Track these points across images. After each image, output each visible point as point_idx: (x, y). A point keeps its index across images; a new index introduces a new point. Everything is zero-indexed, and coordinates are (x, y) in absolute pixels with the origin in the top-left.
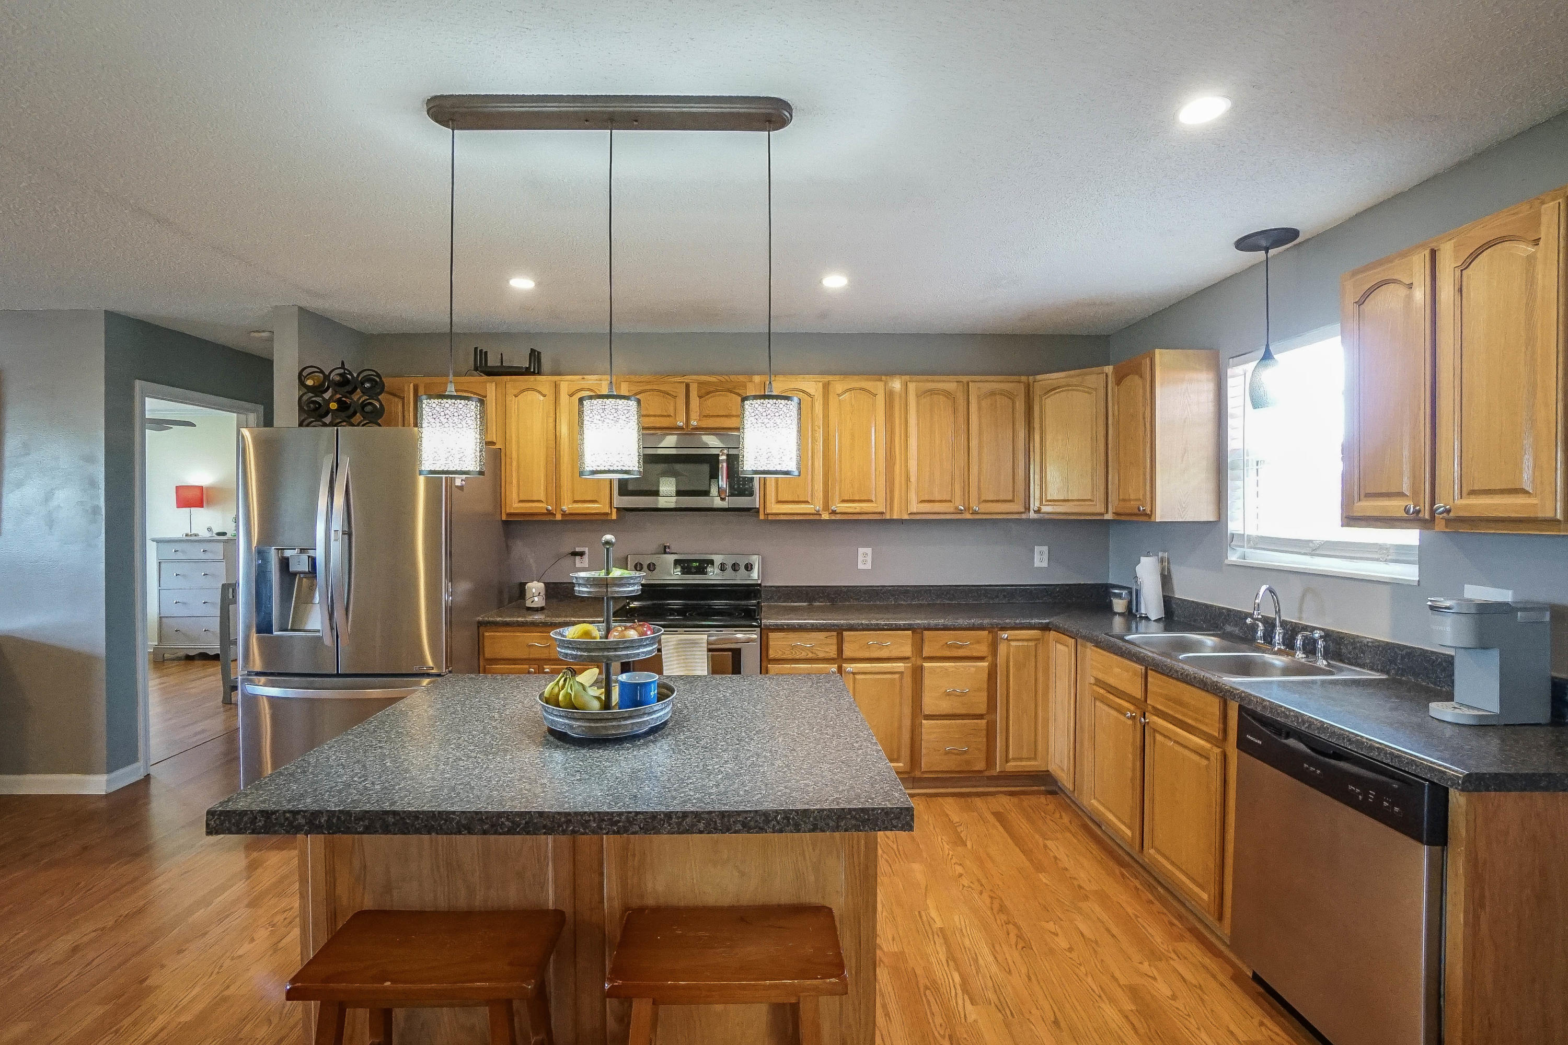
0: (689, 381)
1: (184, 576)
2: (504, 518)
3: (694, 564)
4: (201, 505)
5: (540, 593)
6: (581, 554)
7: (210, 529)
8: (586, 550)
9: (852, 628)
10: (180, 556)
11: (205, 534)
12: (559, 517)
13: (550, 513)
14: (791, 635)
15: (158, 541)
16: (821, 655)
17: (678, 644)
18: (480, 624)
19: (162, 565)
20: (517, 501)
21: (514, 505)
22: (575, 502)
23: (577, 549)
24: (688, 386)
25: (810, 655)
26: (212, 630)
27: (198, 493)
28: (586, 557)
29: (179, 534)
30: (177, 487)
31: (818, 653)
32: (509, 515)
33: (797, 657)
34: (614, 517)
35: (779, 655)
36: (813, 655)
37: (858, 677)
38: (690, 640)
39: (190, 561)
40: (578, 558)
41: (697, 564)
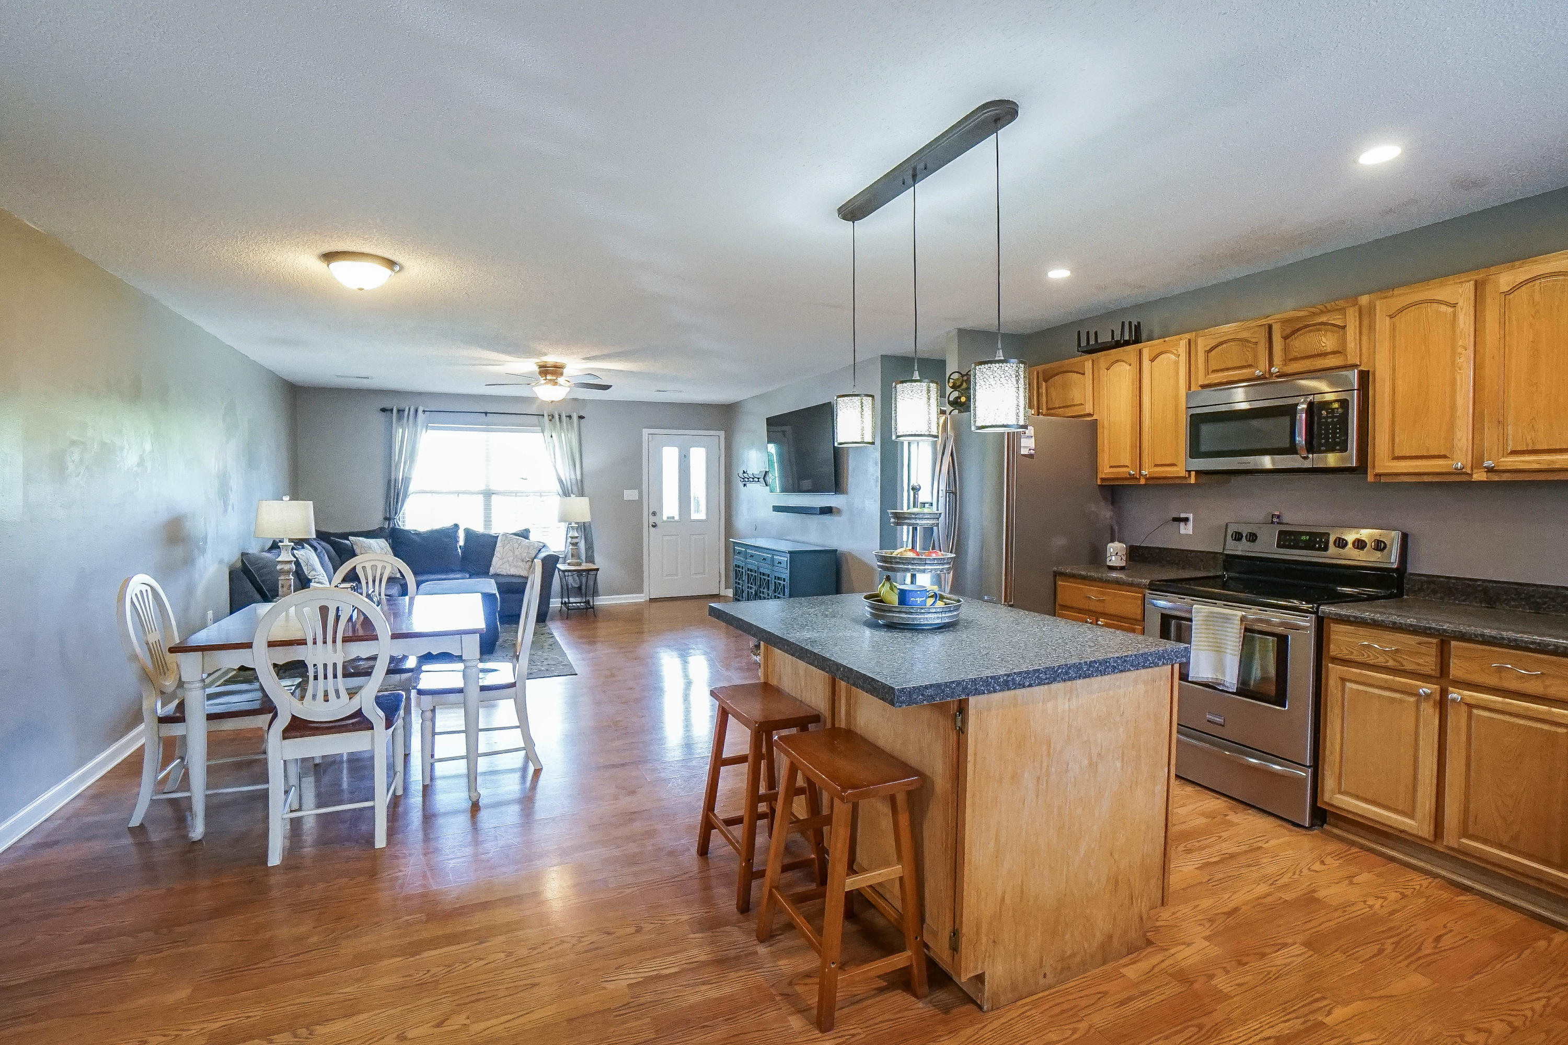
0: (1270, 322)
2: (1099, 482)
3: (1304, 538)
5: (1117, 553)
6: (1186, 520)
8: (1191, 516)
9: (1463, 637)
12: (1142, 481)
13: (1132, 477)
14: (1362, 631)
16: (1409, 666)
17: (1208, 616)
18: (1056, 574)
20: (1108, 467)
21: (1105, 470)
22: (1156, 465)
23: (1183, 515)
24: (1270, 327)
25: (1391, 663)
28: (1190, 524)
31: (1405, 663)
32: (1102, 479)
33: (1371, 662)
34: (1193, 481)
35: (1344, 654)
36: (1395, 664)
37: (1475, 711)
38: (1224, 614)
40: (1182, 525)
41: (1308, 537)
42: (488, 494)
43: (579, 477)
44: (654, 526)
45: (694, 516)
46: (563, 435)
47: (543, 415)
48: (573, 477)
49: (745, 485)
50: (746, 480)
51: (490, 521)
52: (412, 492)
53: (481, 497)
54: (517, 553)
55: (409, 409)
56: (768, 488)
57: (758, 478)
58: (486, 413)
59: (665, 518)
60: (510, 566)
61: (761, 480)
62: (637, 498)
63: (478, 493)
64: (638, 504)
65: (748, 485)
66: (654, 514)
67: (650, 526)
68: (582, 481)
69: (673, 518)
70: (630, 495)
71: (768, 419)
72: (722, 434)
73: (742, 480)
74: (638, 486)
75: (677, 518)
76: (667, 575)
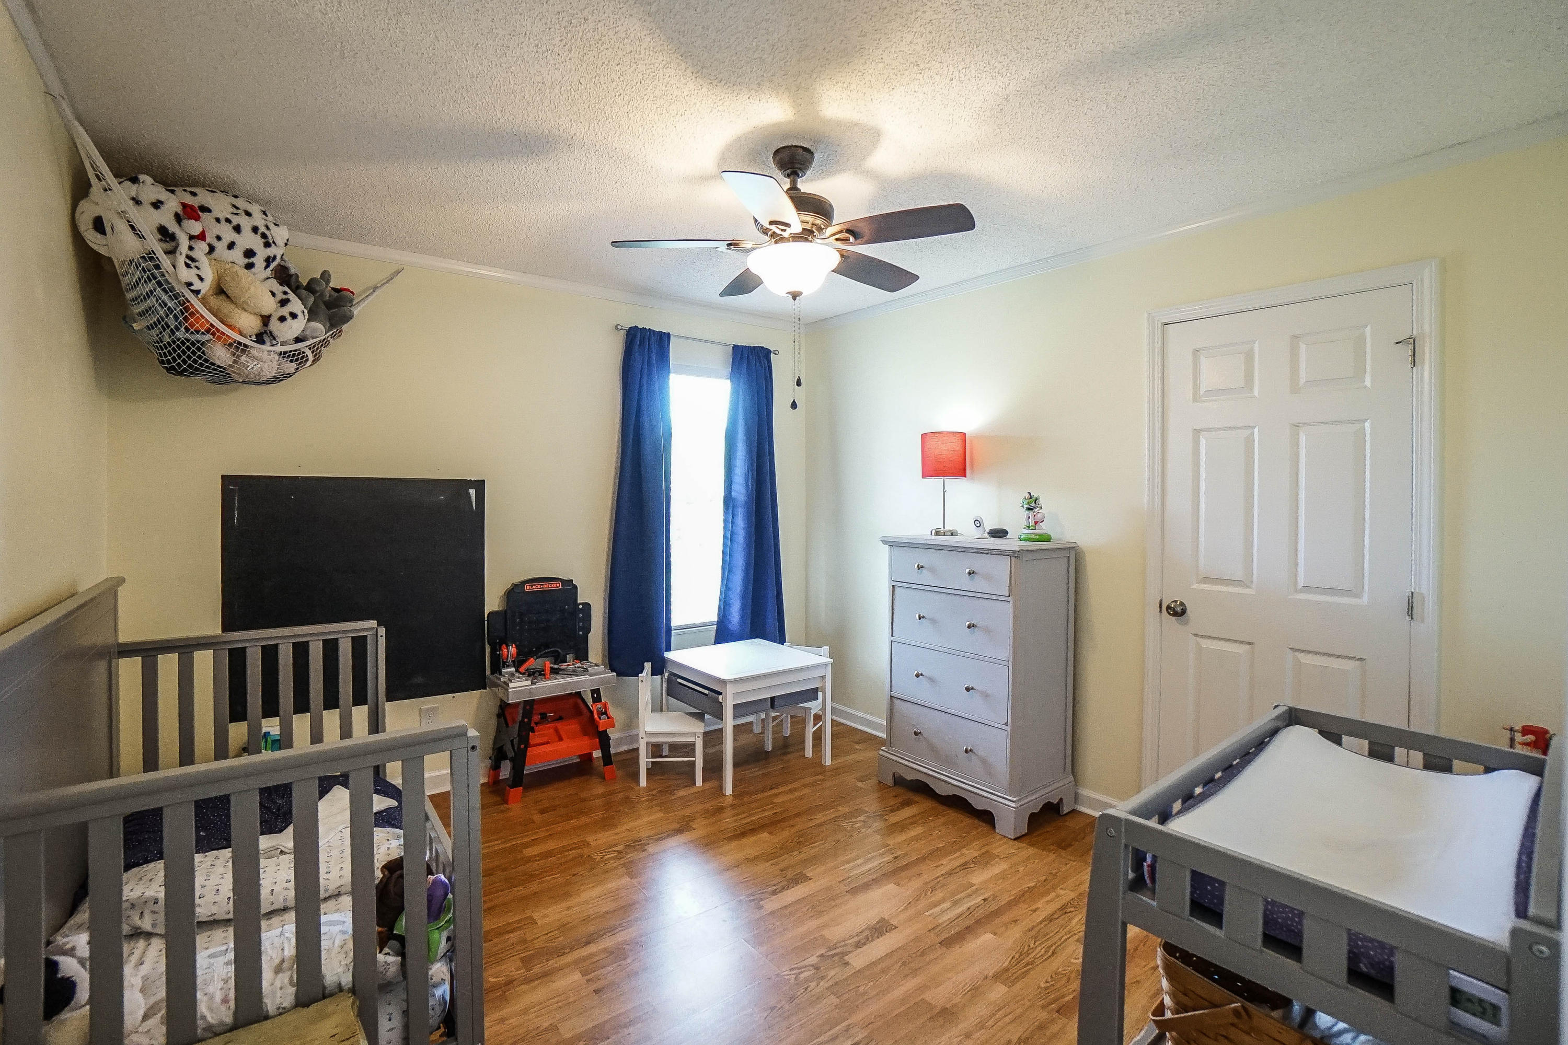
1: (933, 621)
4: (961, 472)
7: (978, 523)
10: (926, 577)
11: (969, 535)
15: (893, 544)
19: (897, 590)
26: (981, 753)
27: (956, 445)
29: (921, 530)
30: (923, 436)
39: (941, 590)
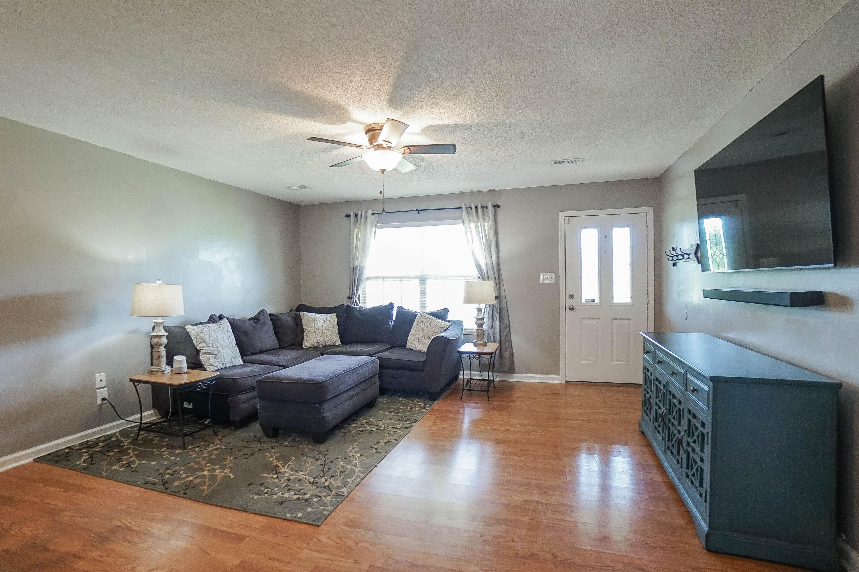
42: (423, 279)
43: (495, 262)
44: (572, 309)
45: (617, 300)
46: (479, 224)
47: (462, 208)
48: (489, 262)
49: (674, 264)
50: (675, 258)
51: (425, 301)
52: (366, 277)
53: (417, 281)
54: (426, 331)
55: (362, 213)
56: (700, 265)
57: (689, 255)
58: (419, 211)
59: (583, 301)
60: (419, 342)
61: (692, 256)
62: (552, 281)
63: (417, 278)
64: (554, 287)
65: (679, 264)
66: (572, 296)
67: (567, 308)
68: (498, 265)
69: (593, 300)
70: (546, 278)
71: (695, 171)
72: (650, 211)
73: (671, 259)
74: (554, 269)
75: (597, 301)
76: (586, 359)
